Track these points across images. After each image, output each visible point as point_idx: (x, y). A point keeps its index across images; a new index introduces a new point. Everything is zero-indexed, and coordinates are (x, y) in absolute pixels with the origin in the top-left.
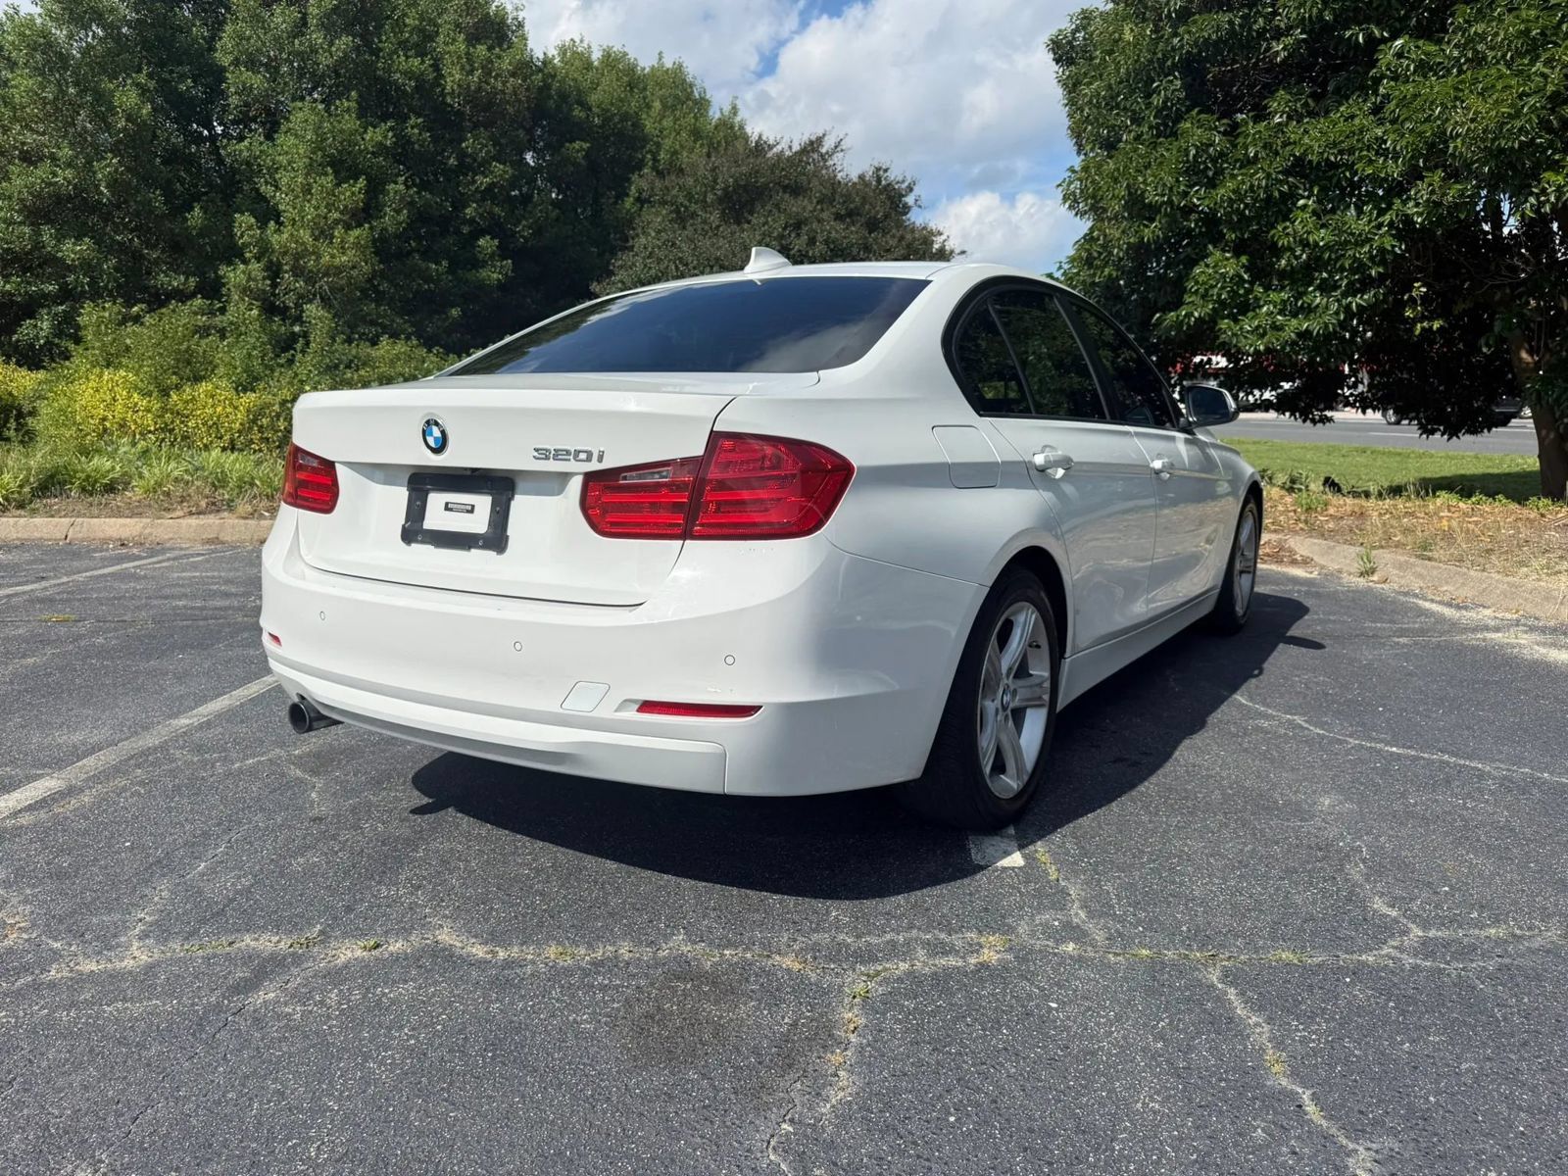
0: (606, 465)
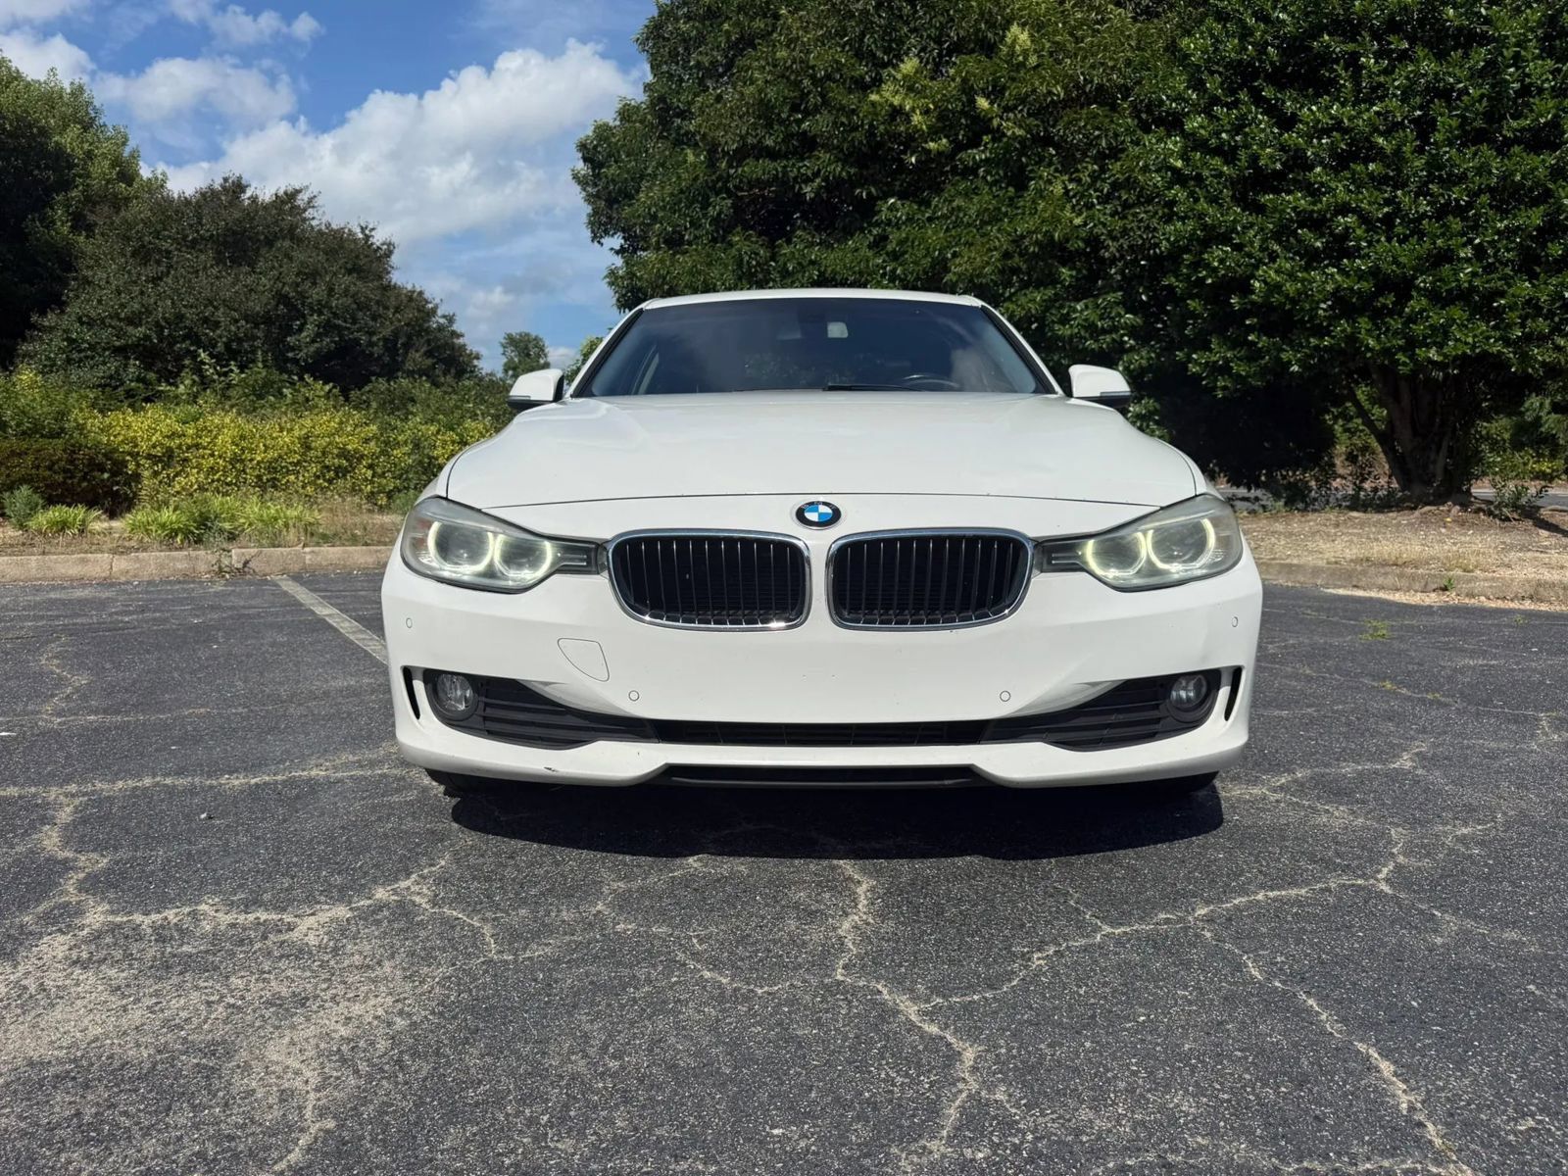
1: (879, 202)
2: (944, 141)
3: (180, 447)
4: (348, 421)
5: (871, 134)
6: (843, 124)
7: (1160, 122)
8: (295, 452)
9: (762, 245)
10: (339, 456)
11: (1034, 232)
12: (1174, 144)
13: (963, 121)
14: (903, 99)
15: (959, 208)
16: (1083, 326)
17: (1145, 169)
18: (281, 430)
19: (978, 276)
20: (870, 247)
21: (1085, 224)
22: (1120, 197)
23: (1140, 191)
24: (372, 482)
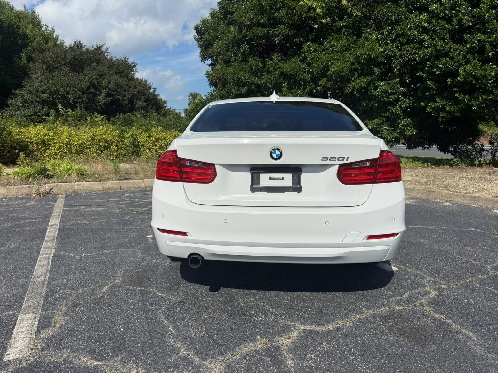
0: (349, 161)
1: (304, 44)
2: (328, 19)
3: (47, 139)
4: (109, 129)
5: (300, 16)
6: (290, 13)
7: (416, 9)
8: (89, 141)
9: (260, 62)
10: (105, 142)
11: (363, 54)
12: (424, 16)
13: (336, 11)
14: (313, 3)
15: (334, 45)
16: (383, 92)
17: (410, 29)
18: (85, 133)
19: (341, 72)
20: (301, 61)
21: (385, 51)
22: (399, 41)
23: (408, 38)
24: (117, 151)
